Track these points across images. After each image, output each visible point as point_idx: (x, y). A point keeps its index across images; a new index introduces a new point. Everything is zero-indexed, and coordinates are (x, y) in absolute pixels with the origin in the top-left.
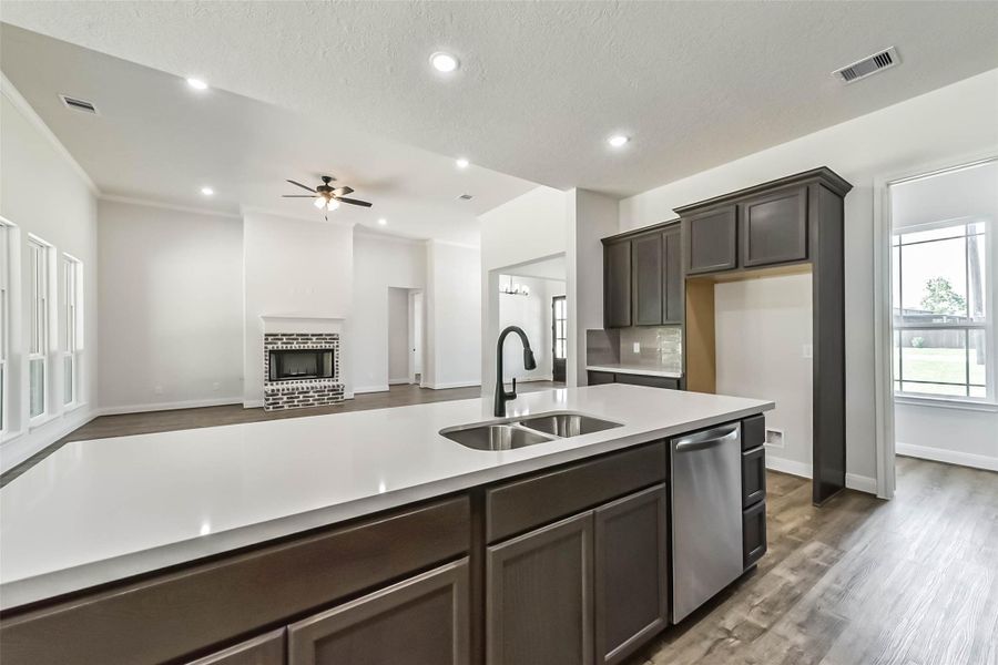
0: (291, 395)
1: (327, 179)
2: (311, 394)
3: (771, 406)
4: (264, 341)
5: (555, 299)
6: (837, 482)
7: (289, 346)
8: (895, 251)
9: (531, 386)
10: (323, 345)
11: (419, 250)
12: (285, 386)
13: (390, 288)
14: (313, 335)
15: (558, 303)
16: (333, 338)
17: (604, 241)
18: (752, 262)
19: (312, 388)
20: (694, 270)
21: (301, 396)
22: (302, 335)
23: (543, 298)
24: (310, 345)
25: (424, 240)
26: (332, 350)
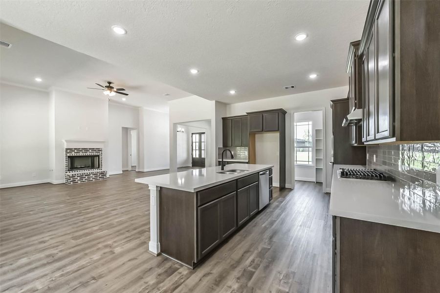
0: (81, 177)
1: (110, 83)
2: (91, 176)
3: (273, 166)
4: (65, 152)
5: (192, 134)
6: (284, 186)
7: (78, 154)
8: (295, 127)
9: (184, 169)
10: (95, 153)
11: (136, 111)
12: (79, 172)
13: (122, 127)
14: (90, 149)
15: (194, 136)
16: (99, 150)
17: (222, 118)
18: (267, 130)
19: (92, 173)
20: (252, 131)
21: (86, 177)
22: (84, 149)
23: (187, 133)
24: (88, 154)
25: (138, 107)
26: (99, 156)
